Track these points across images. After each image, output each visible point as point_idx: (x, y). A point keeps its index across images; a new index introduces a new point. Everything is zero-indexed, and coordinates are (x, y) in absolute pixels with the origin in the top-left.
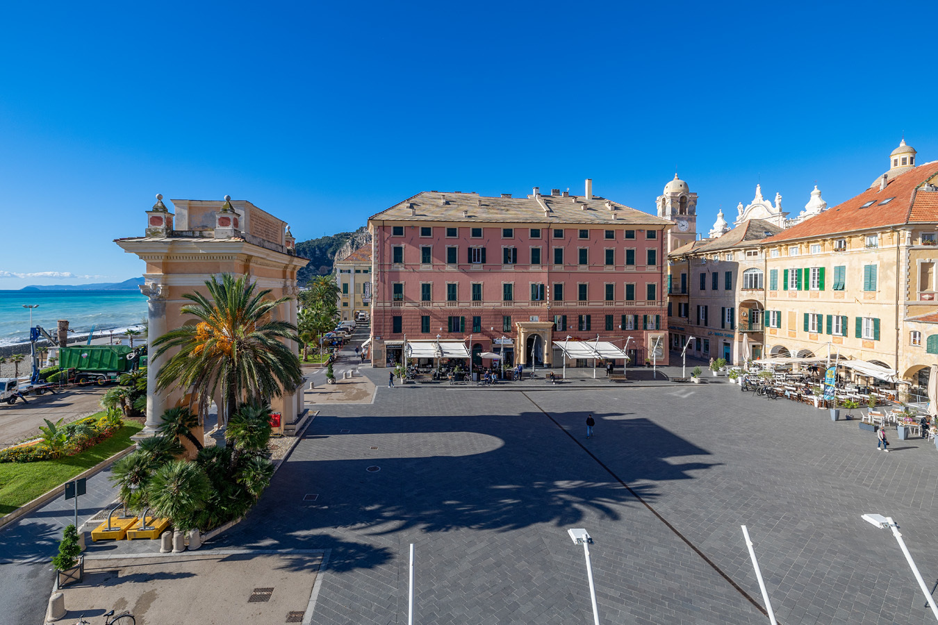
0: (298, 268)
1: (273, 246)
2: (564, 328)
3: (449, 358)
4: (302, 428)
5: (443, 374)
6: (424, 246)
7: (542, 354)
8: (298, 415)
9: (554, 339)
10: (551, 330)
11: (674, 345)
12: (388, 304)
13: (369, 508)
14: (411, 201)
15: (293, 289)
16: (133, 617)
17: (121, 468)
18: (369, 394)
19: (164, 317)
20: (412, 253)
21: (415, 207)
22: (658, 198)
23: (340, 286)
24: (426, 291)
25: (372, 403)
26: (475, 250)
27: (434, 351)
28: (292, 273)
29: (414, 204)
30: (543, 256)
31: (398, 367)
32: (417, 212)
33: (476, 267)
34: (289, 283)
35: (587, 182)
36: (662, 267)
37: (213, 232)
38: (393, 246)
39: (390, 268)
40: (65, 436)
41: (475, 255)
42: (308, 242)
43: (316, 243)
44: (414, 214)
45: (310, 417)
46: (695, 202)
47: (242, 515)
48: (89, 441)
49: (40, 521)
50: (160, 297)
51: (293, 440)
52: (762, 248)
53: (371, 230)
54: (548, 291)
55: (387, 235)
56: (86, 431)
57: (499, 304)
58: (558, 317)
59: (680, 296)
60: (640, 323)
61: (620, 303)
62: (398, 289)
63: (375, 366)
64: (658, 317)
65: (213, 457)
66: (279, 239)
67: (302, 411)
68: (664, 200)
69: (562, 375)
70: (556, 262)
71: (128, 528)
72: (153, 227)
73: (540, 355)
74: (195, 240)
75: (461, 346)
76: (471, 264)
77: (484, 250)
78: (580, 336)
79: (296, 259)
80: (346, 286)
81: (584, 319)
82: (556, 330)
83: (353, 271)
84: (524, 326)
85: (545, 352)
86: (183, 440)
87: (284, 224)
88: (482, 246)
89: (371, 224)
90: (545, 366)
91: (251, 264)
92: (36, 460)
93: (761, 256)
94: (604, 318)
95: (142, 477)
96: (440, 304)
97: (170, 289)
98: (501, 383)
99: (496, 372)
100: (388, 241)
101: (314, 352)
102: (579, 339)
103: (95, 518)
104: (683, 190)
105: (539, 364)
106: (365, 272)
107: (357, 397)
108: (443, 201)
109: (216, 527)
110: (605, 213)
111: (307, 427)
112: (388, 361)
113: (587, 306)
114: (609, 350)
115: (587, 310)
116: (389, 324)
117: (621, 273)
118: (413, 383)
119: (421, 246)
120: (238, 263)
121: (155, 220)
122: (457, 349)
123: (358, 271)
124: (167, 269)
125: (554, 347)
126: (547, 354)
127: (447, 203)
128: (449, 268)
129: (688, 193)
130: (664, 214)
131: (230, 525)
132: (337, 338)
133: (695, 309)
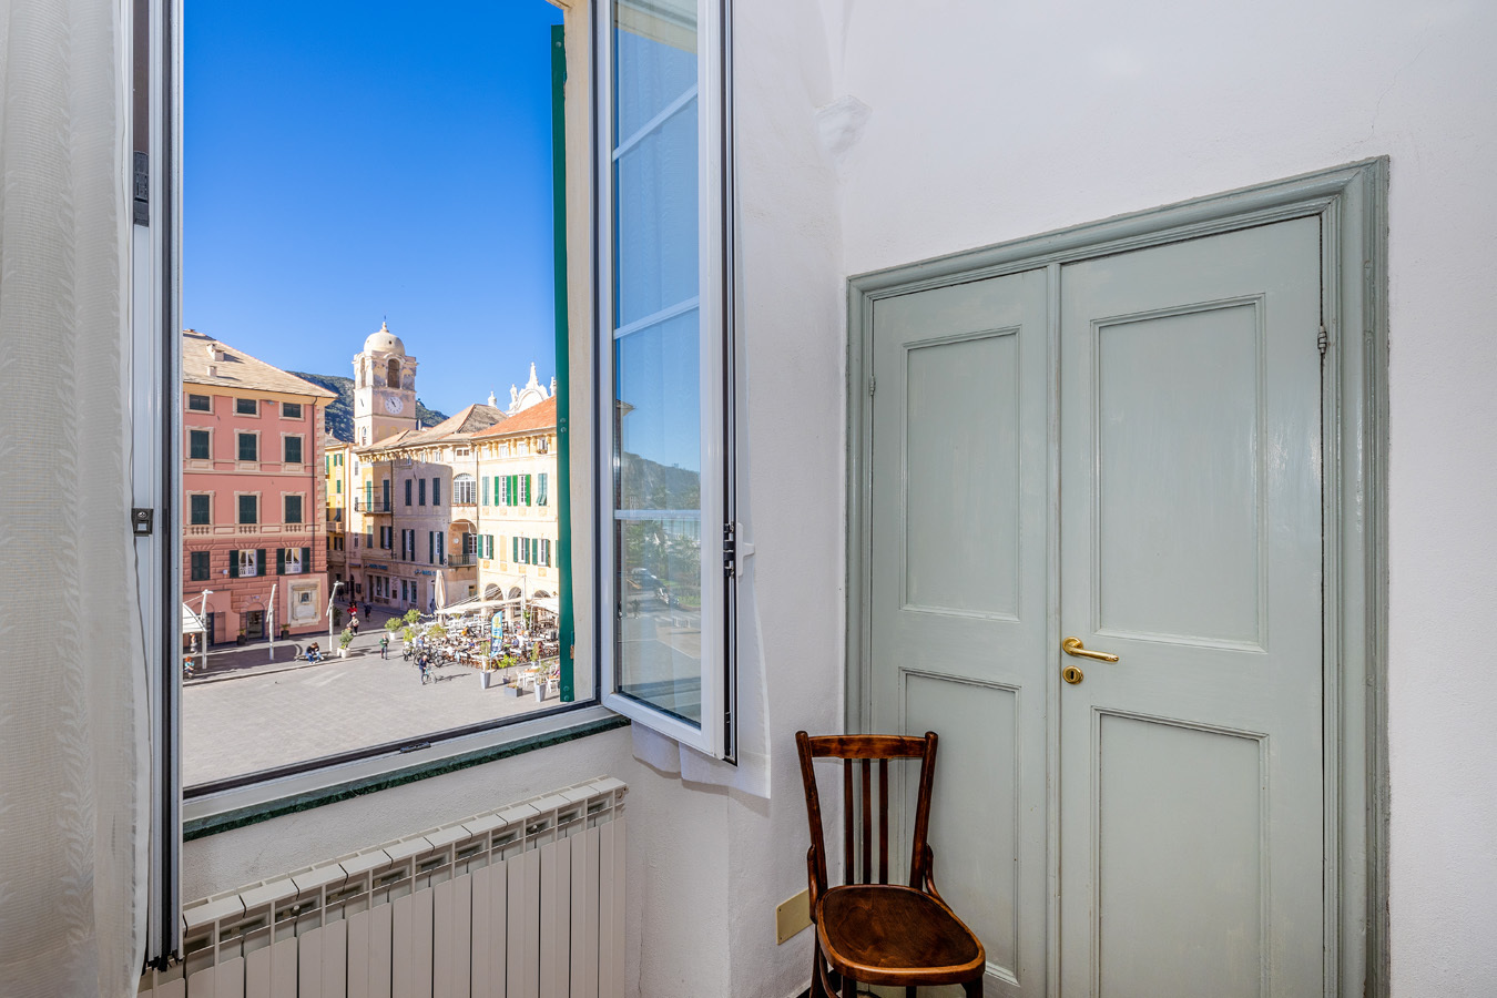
11: (375, 594)
36: (313, 466)
46: (414, 371)
52: (474, 445)
59: (382, 515)
64: (306, 553)
68: (364, 361)
93: (471, 457)
104: (391, 350)
129: (402, 355)
130: (363, 383)
133: (400, 535)
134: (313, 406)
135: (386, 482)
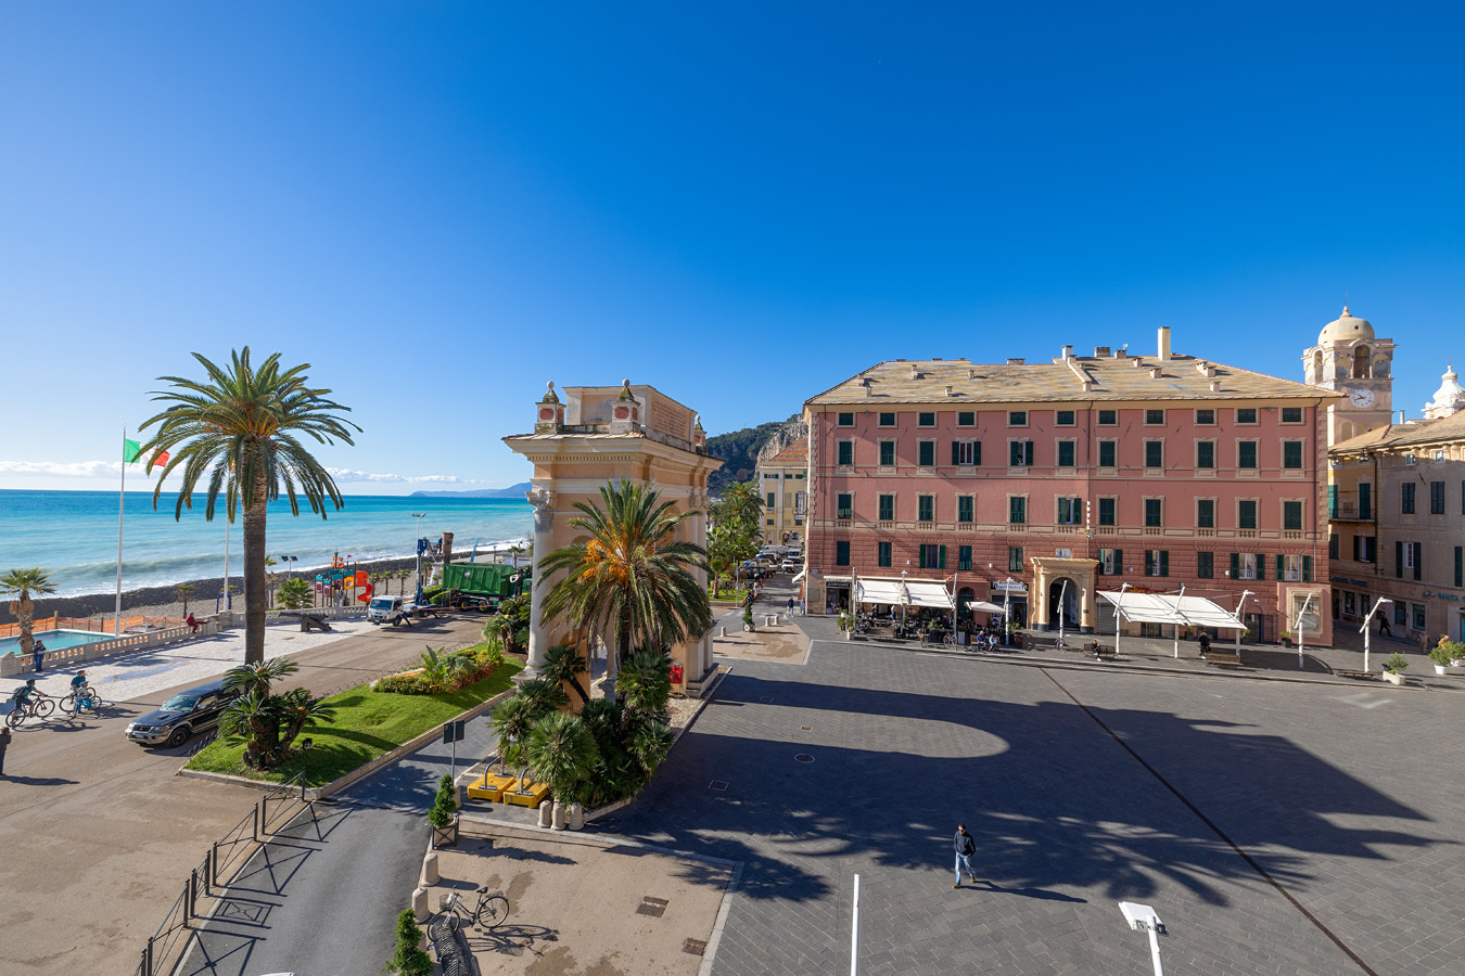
0: (709, 472)
1: (679, 443)
2: (1118, 571)
3: (921, 607)
5: (911, 631)
6: (884, 440)
7: (1078, 610)
8: (705, 671)
9: (1098, 586)
10: (1093, 572)
11: (1343, 611)
12: (831, 524)
13: (796, 814)
14: (867, 376)
15: (703, 499)
17: (501, 714)
18: (800, 651)
19: (551, 531)
20: (866, 450)
21: (872, 384)
22: (1306, 352)
23: (764, 497)
24: (887, 507)
25: (805, 663)
26: (963, 445)
27: (897, 595)
28: (702, 478)
29: (870, 380)
30: (1079, 453)
31: (843, 615)
32: (873, 393)
33: (965, 470)
34: (697, 492)
35: (1160, 332)
36: (1315, 471)
37: (608, 426)
38: (838, 440)
39: (833, 472)
40: (446, 669)
41: (963, 453)
42: (723, 436)
43: (733, 439)
44: (869, 394)
47: (632, 794)
48: (469, 677)
49: (419, 765)
50: (548, 506)
51: (696, 704)
53: (808, 419)
54: (1088, 509)
55: (829, 425)
56: (467, 665)
57: (1003, 528)
58: (1107, 552)
59: (1357, 523)
60: (1270, 568)
61: (1226, 533)
62: (845, 501)
64: (1307, 561)
65: (600, 714)
66: (686, 434)
67: (709, 666)
68: (1319, 354)
69: (1114, 648)
70: (1103, 463)
71: (505, 789)
72: (542, 422)
73: (1073, 611)
74: (588, 437)
75: (940, 590)
76: (957, 467)
77: (978, 445)
78: (1147, 584)
79: (706, 460)
80: (771, 497)
81: (1156, 556)
82: (1102, 573)
83: (781, 475)
84: (1046, 565)
85: (1084, 607)
86: (568, 689)
87: (693, 413)
88: (975, 439)
89: (807, 410)
90: (1082, 631)
91: (651, 466)
92: (416, 693)
94: (1195, 558)
95: (521, 728)
96: (907, 525)
97: (559, 497)
98: (1005, 652)
99: (996, 634)
100: (832, 434)
101: (727, 586)
102: (1146, 590)
103: (472, 771)
104: (1360, 336)
105: (1072, 625)
106: (799, 477)
107: (783, 652)
108: (913, 374)
109: (601, 805)
110: (1197, 381)
111: (715, 688)
112: (828, 606)
113: (1161, 536)
114: (1204, 611)
115: (1162, 542)
116: (831, 553)
117: (1230, 483)
118: (865, 639)
119: (879, 440)
120: (637, 464)
121: (545, 414)
122: (934, 594)
123: (789, 477)
124: (556, 472)
125: (1098, 600)
126: (1087, 612)
127: (920, 376)
128: (922, 472)
129: (1372, 340)
130: (1319, 378)
131: (618, 805)
132: (759, 568)
133: (1391, 548)
134: (1315, 408)
135: (1365, 488)
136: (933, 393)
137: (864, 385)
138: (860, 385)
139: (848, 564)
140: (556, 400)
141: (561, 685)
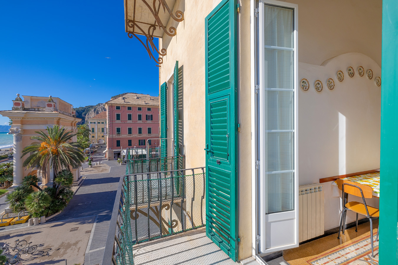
0: (77, 122)
1: (67, 114)
3: (139, 155)
4: (80, 183)
6: (129, 114)
8: (78, 178)
12: (115, 136)
14: (123, 97)
15: (75, 130)
16: (26, 241)
18: (107, 170)
19: (21, 141)
20: (124, 116)
21: (125, 99)
23: (91, 129)
24: (130, 131)
25: (109, 172)
26: (148, 115)
27: (133, 153)
28: (75, 124)
31: (119, 159)
32: (126, 101)
33: (149, 122)
34: (73, 128)
37: (44, 109)
38: (116, 113)
39: (115, 122)
41: (148, 117)
44: (124, 102)
45: (83, 180)
47: (62, 210)
51: (77, 187)
53: (107, 107)
55: (113, 109)
57: (158, 135)
62: (118, 130)
63: (109, 160)
66: (69, 111)
67: (80, 177)
71: (11, 221)
72: (15, 107)
74: (37, 112)
75: (145, 150)
76: (147, 121)
77: (152, 115)
79: (77, 119)
80: (93, 129)
83: (96, 123)
86: (33, 187)
87: (72, 105)
88: (151, 114)
89: (106, 105)
91: (60, 121)
96: (135, 135)
97: (24, 131)
100: (114, 112)
107: (102, 171)
108: (136, 97)
109: (51, 215)
111: (82, 182)
112: (115, 158)
116: (115, 143)
120: (56, 120)
121: (16, 104)
123: (99, 123)
124: (23, 123)
127: (138, 98)
128: (139, 122)
131: (57, 214)
136: (141, 103)
137: (123, 99)
138: (122, 99)
139: (120, 146)
140: (21, 100)
141: (31, 187)
